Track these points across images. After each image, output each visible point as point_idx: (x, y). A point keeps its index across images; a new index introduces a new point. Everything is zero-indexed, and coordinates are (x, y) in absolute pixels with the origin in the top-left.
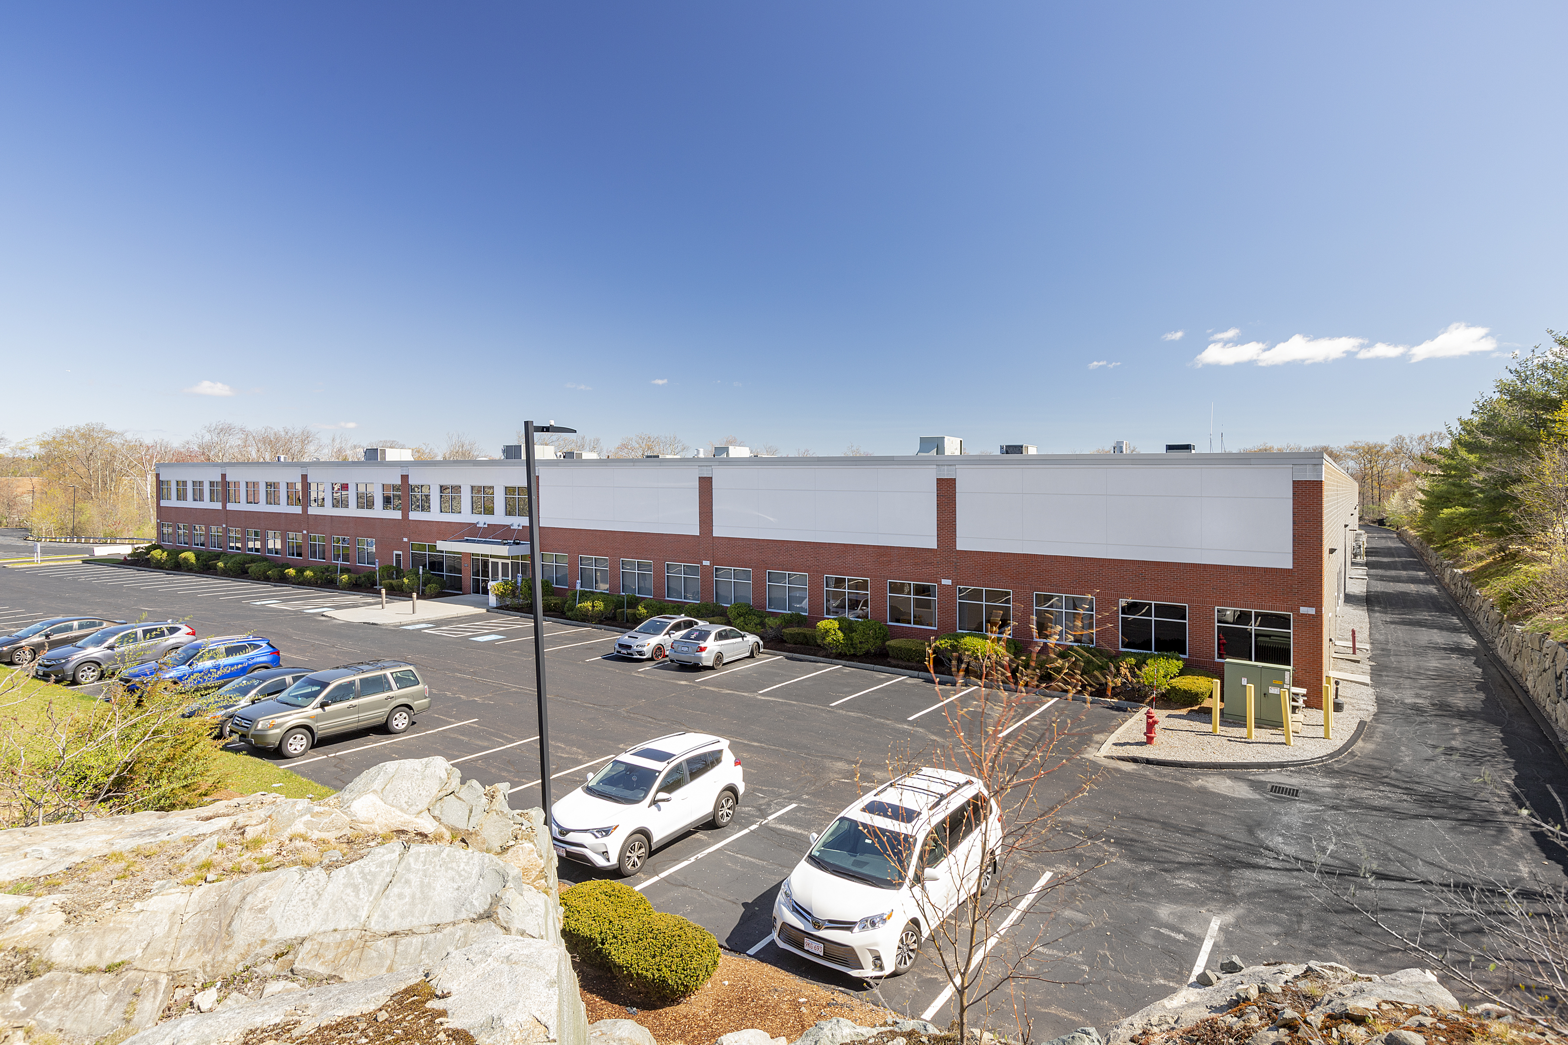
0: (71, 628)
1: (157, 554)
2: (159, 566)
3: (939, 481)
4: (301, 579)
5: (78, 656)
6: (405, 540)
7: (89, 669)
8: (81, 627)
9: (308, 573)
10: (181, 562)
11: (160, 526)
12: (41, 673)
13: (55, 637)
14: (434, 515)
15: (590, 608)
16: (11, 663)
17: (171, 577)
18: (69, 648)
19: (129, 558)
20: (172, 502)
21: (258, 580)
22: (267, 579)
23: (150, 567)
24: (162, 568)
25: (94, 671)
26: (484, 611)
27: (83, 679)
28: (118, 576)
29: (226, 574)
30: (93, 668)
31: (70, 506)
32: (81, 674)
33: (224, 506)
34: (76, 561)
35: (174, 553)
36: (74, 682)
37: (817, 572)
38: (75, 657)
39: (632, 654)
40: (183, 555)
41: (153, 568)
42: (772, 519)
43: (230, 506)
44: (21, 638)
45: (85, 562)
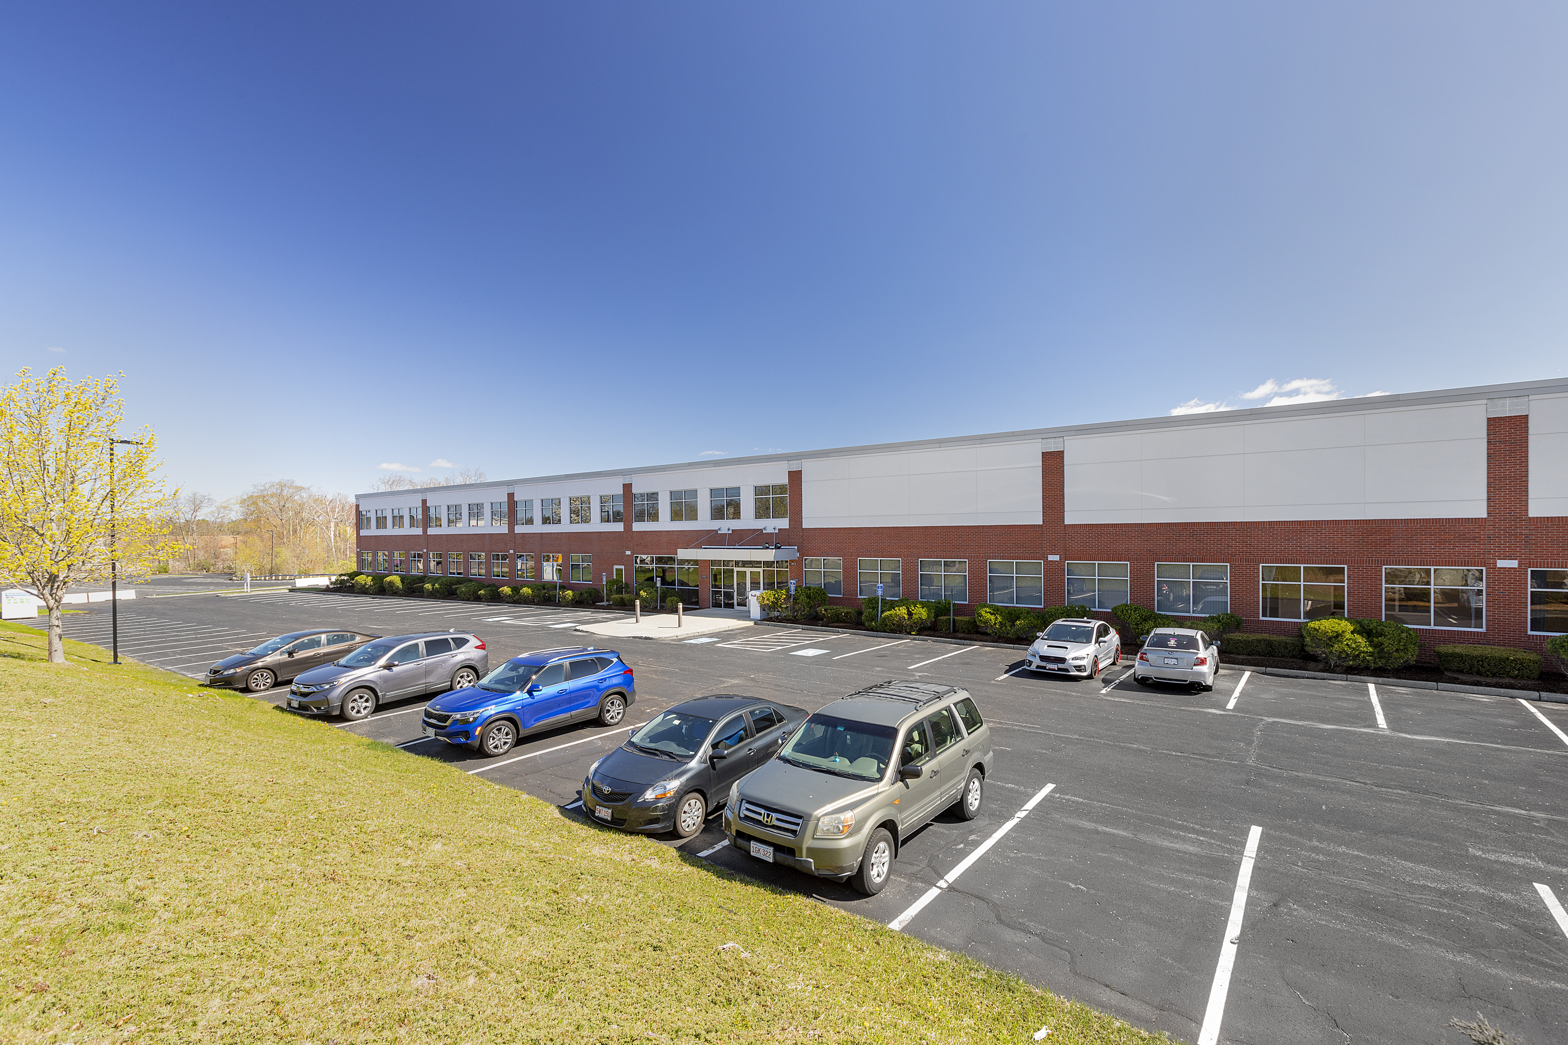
0: (318, 643)
1: (361, 579)
2: (363, 591)
3: (1492, 423)
4: (517, 597)
5: (346, 680)
6: (628, 553)
7: (361, 697)
8: (330, 642)
9: (526, 590)
10: (386, 586)
11: (359, 555)
12: (295, 704)
13: (299, 655)
14: (665, 523)
15: (906, 617)
16: (246, 690)
17: (377, 600)
18: (330, 668)
19: (331, 587)
20: (372, 531)
21: (468, 600)
22: (478, 599)
23: (354, 593)
24: (366, 593)
25: (367, 701)
26: (751, 624)
27: (354, 713)
28: (327, 601)
29: (433, 595)
30: (366, 696)
31: (268, 550)
32: (351, 705)
33: (425, 531)
34: (284, 590)
35: (378, 579)
36: (342, 718)
37: (1247, 560)
38: (343, 680)
39: (1067, 670)
40: (388, 579)
41: (357, 593)
42: (1166, 498)
43: (431, 531)
44: (257, 657)
45: (291, 590)
